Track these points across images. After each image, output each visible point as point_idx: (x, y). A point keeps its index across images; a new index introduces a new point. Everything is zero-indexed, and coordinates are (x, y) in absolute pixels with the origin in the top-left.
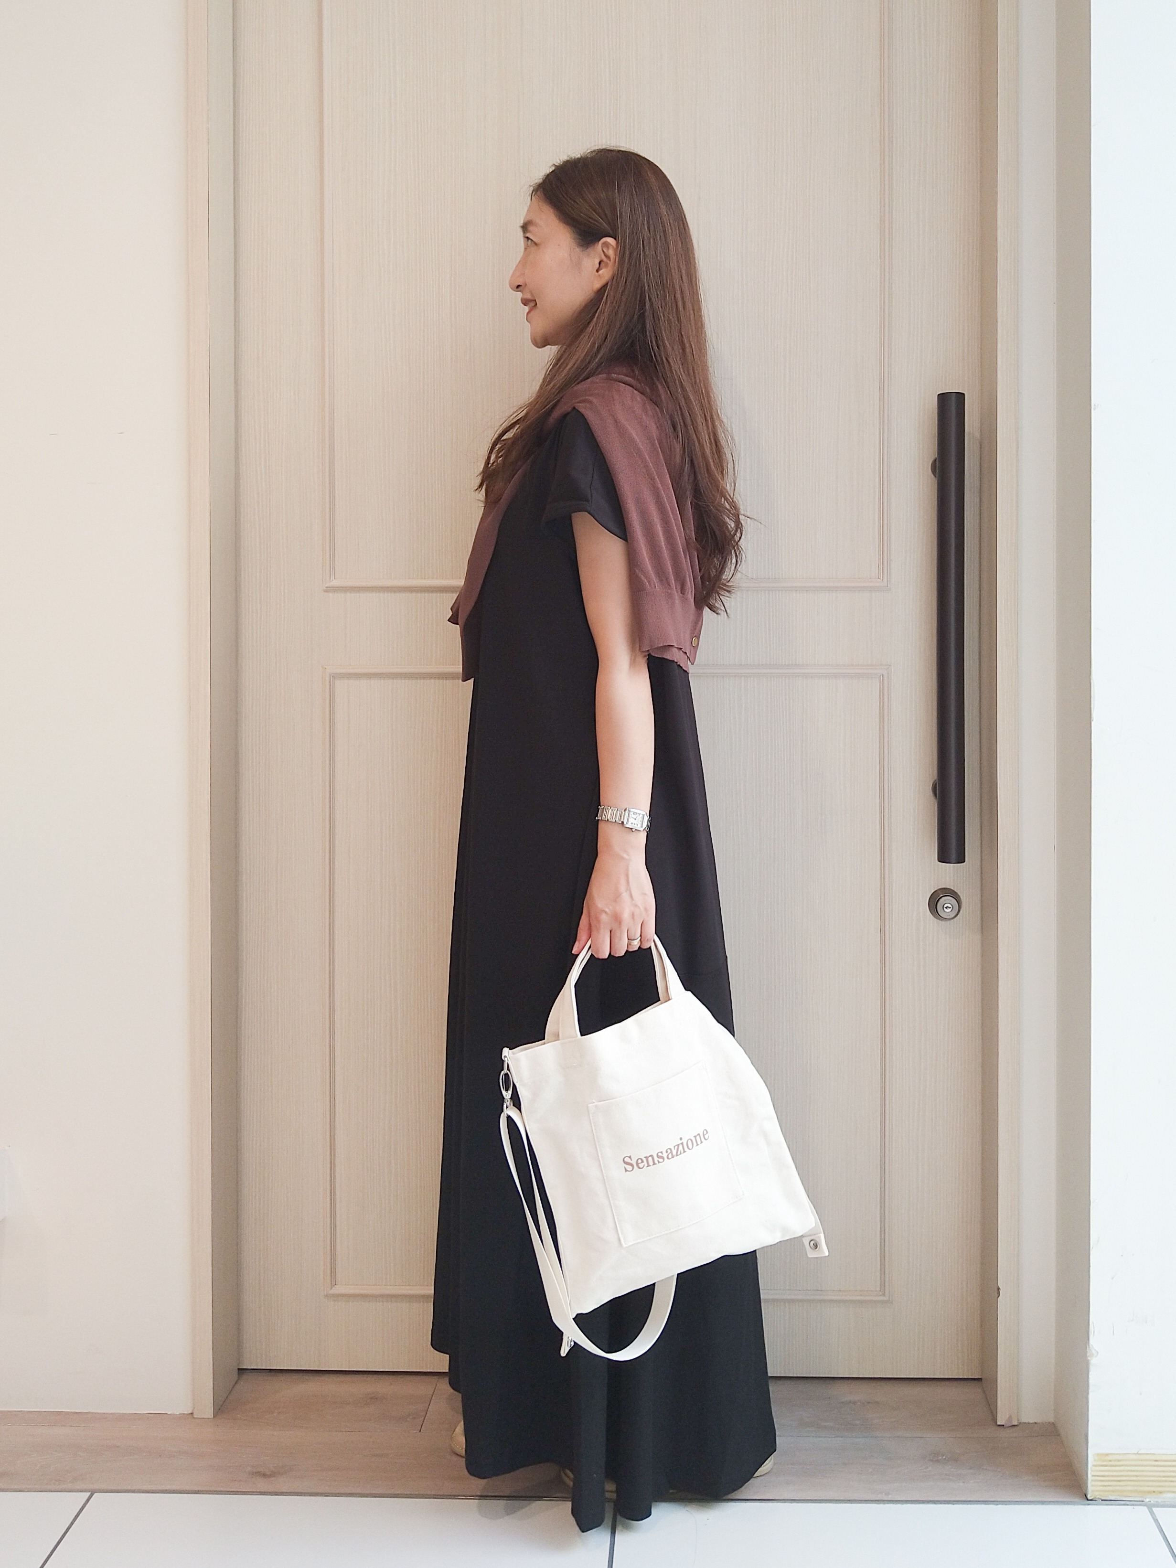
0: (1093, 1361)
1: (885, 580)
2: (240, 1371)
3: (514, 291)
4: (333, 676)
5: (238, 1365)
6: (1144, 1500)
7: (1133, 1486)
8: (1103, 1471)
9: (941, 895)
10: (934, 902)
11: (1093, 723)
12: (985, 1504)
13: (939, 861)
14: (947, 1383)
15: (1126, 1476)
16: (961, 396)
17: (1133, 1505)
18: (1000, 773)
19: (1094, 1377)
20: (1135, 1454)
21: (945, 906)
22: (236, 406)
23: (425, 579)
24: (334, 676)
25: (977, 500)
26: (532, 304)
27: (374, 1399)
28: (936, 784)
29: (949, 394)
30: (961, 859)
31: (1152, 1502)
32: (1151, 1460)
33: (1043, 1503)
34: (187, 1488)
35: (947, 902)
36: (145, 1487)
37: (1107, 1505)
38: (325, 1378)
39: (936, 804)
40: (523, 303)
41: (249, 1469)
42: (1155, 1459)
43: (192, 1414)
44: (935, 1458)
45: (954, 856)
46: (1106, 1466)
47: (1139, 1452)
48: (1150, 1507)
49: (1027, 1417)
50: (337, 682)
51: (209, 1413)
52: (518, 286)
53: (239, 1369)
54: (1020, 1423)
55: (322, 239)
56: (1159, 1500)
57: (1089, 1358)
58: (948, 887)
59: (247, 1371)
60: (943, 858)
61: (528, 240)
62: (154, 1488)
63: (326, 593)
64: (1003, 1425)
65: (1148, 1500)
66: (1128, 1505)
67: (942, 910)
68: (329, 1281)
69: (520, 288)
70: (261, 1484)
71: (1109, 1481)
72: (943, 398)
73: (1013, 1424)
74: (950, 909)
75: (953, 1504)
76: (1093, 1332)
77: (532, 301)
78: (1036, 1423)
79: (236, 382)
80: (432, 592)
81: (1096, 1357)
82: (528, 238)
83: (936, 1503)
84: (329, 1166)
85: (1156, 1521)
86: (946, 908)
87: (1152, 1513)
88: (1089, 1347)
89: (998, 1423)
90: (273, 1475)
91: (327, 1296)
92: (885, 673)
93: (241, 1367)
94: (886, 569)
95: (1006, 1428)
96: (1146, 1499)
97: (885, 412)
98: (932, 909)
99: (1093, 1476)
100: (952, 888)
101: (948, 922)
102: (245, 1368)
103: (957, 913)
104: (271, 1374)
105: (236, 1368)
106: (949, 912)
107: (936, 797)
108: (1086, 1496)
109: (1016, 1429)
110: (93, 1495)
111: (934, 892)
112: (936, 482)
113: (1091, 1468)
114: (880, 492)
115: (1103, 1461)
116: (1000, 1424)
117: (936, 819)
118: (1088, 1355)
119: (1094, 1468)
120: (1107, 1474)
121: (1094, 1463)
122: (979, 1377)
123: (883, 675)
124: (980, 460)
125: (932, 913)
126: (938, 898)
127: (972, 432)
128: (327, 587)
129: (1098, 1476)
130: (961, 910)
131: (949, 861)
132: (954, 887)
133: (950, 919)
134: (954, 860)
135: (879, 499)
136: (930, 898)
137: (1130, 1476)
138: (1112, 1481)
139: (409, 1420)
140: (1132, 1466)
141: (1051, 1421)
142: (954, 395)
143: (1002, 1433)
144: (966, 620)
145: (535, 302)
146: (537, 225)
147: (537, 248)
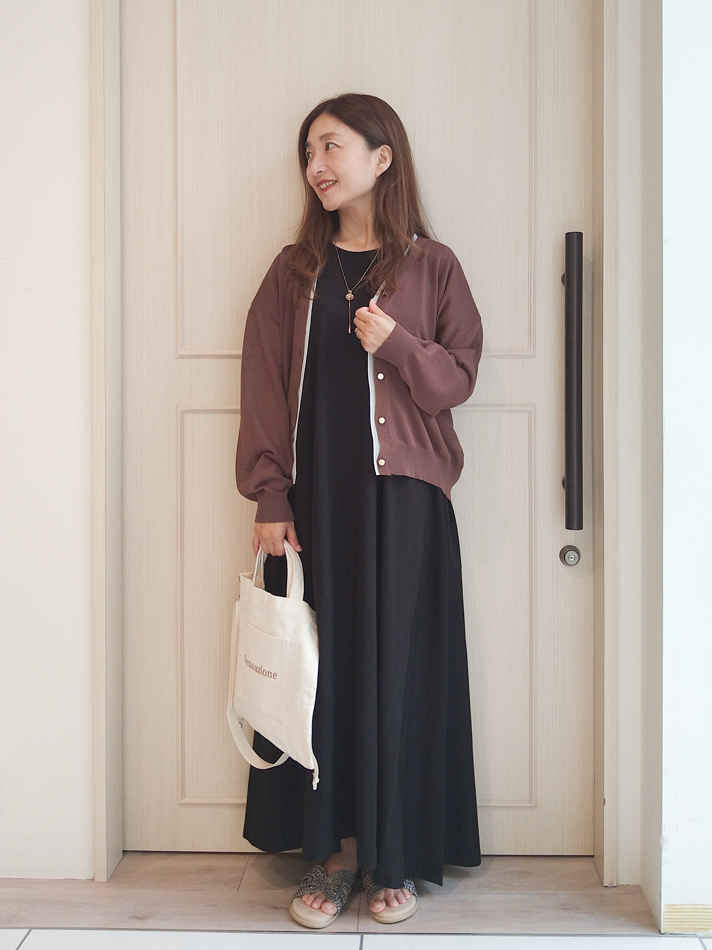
0: (664, 846)
1: (532, 352)
2: (124, 852)
5: (123, 847)
6: (697, 934)
7: (689, 925)
8: (670, 915)
9: (568, 550)
10: (563, 555)
11: (664, 441)
13: (566, 528)
14: (572, 859)
15: (685, 919)
16: (580, 235)
17: (690, 937)
18: (605, 473)
19: (665, 856)
20: (691, 905)
21: (570, 557)
24: (184, 412)
25: (590, 300)
27: (209, 869)
28: (564, 480)
29: (572, 233)
30: (580, 527)
31: (702, 935)
32: (701, 909)
33: (633, 936)
35: (571, 555)
37: (673, 937)
38: (176, 856)
39: (564, 492)
41: (130, 914)
42: (704, 908)
43: (94, 879)
44: (564, 907)
45: (575, 525)
46: (672, 912)
47: (694, 904)
48: (700, 938)
49: (624, 881)
50: (186, 415)
51: (104, 879)
54: (618, 885)
56: (706, 934)
57: (662, 844)
58: (572, 545)
59: (129, 852)
60: (569, 526)
62: (71, 926)
63: (178, 359)
64: (607, 887)
65: (699, 934)
66: (686, 937)
67: (568, 559)
68: (180, 795)
70: (137, 924)
71: (674, 922)
72: (569, 235)
73: (614, 886)
74: (574, 559)
75: (575, 936)
76: (664, 827)
78: (628, 885)
79: (122, 225)
81: (666, 843)
83: (565, 935)
84: (180, 722)
85: (704, 947)
86: (571, 558)
87: (701, 942)
88: (662, 837)
89: (604, 885)
90: (145, 918)
91: (179, 804)
92: (532, 409)
93: (125, 850)
94: (532, 344)
95: (609, 888)
96: (697, 933)
97: (533, 244)
98: (562, 559)
99: (664, 919)
100: (575, 546)
101: (572, 567)
102: (127, 850)
103: (577, 561)
104: (144, 854)
105: (122, 850)
106: (572, 561)
107: (564, 488)
108: (660, 931)
109: (615, 888)
110: (31, 931)
111: (563, 548)
112: (565, 288)
113: (663, 914)
114: (529, 296)
115: (671, 909)
116: (606, 886)
117: (565, 502)
118: (661, 842)
119: (665, 914)
120: (673, 917)
121: (665, 911)
122: (592, 855)
123: (531, 411)
124: (593, 274)
125: (561, 561)
126: (566, 552)
127: (587, 257)
128: (179, 355)
129: (667, 919)
130: (580, 560)
131: (572, 529)
132: (576, 544)
133: (573, 565)
134: (576, 528)
135: (529, 299)
136: (560, 552)
137: (689, 919)
138: (677, 922)
139: (231, 883)
140: (689, 912)
141: (638, 884)
142: (576, 234)
143: (606, 891)
144: (584, 376)
145: (336, 181)
146: (339, 134)
147: (341, 149)
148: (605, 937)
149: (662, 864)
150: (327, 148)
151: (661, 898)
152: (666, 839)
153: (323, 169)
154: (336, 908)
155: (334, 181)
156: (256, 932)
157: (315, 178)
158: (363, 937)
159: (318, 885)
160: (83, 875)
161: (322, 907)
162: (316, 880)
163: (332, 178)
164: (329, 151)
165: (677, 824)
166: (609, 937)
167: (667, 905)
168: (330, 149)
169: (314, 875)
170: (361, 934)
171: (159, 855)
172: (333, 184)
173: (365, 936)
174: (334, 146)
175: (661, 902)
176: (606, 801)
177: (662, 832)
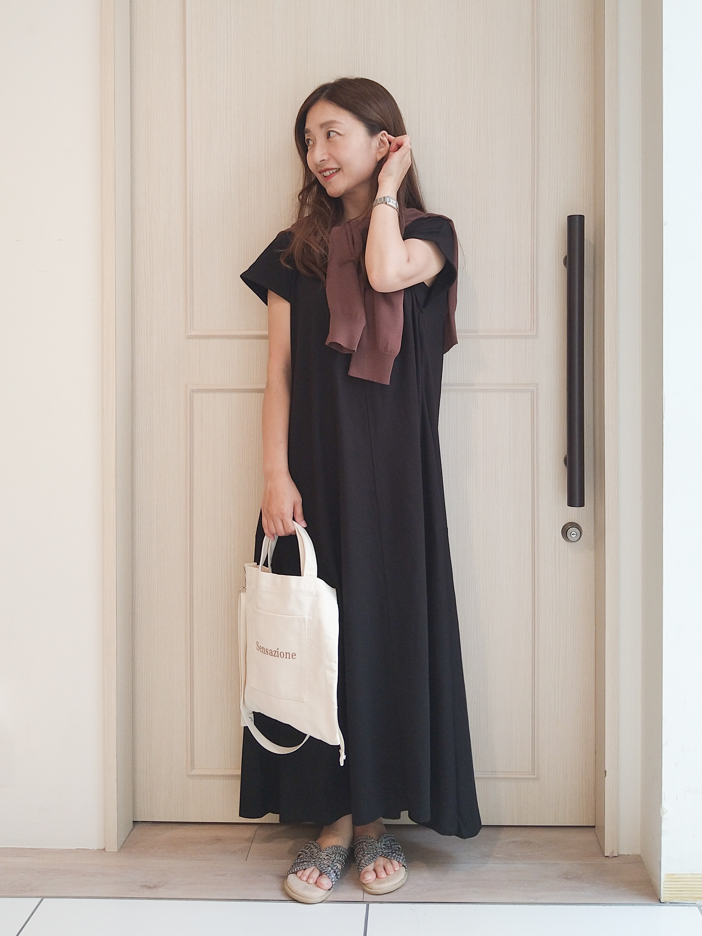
0: (664, 816)
1: (535, 331)
2: (134, 823)
4: (192, 391)
5: (134, 815)
6: (696, 903)
7: (689, 894)
8: (670, 885)
9: (570, 527)
10: (565, 532)
11: (664, 420)
13: (568, 506)
14: (573, 829)
15: (684, 888)
16: (582, 217)
17: (689, 906)
18: (606, 451)
19: (665, 827)
20: (691, 874)
21: (572, 533)
22: (131, 223)
23: (249, 330)
25: (592, 281)
27: (218, 840)
28: (566, 458)
29: (575, 216)
30: (582, 504)
31: (701, 904)
32: (700, 878)
33: (633, 904)
35: (573, 531)
37: (673, 906)
38: (186, 827)
39: (566, 470)
41: (141, 883)
43: (104, 849)
44: (566, 876)
45: (577, 502)
46: (672, 881)
47: (693, 873)
49: (624, 851)
50: (195, 395)
51: (115, 849)
54: (619, 855)
55: (185, 119)
57: (662, 815)
58: (574, 522)
59: (139, 823)
60: (571, 503)
62: (81, 895)
63: (188, 340)
64: (608, 856)
65: (698, 903)
66: (686, 906)
67: (570, 536)
68: (189, 768)
70: (148, 893)
71: (674, 891)
72: (571, 219)
73: (615, 855)
74: (575, 535)
75: (578, 905)
76: (664, 799)
78: (629, 855)
79: (132, 209)
80: (254, 338)
81: (666, 814)
83: (567, 904)
84: (189, 695)
86: (573, 534)
88: (662, 808)
89: (605, 855)
90: (155, 887)
91: (188, 776)
92: (535, 389)
93: (135, 820)
94: (535, 325)
95: (610, 858)
97: (535, 227)
98: (563, 535)
99: (664, 888)
100: (576, 522)
101: (574, 543)
102: (137, 820)
103: (579, 538)
104: (154, 824)
105: (133, 820)
106: (574, 537)
107: (566, 465)
108: (660, 900)
109: (616, 858)
110: (43, 899)
111: (565, 525)
112: (567, 271)
113: (663, 883)
114: (531, 277)
115: (671, 878)
116: (606, 855)
117: (567, 479)
118: (661, 813)
119: (665, 883)
120: (672, 886)
121: (665, 880)
122: (594, 825)
123: (533, 390)
124: (594, 257)
125: (563, 537)
126: (568, 528)
127: (588, 240)
128: (188, 336)
129: (667, 888)
130: (582, 537)
131: (574, 506)
132: (577, 521)
133: (575, 541)
134: (577, 505)
135: (531, 281)
136: (562, 529)
137: (687, 888)
138: (676, 891)
139: (239, 853)
140: (688, 881)
141: (638, 852)
142: (577, 217)
143: (608, 861)
144: (585, 357)
145: (339, 169)
146: (340, 123)
147: (342, 137)
148: (606, 906)
149: (662, 835)
150: (328, 135)
151: (661, 867)
152: (666, 810)
153: (325, 157)
154: (331, 883)
155: (337, 168)
156: (264, 901)
157: (317, 166)
158: (369, 906)
159: (312, 860)
160: (94, 845)
161: (317, 882)
162: (310, 855)
163: (335, 166)
164: (330, 139)
165: (677, 795)
166: (610, 906)
167: (667, 874)
168: (332, 137)
169: (307, 851)
170: (367, 903)
171: (169, 826)
172: (336, 171)
173: (370, 904)
174: (335, 133)
175: (661, 871)
176: (607, 773)
177: (661, 803)
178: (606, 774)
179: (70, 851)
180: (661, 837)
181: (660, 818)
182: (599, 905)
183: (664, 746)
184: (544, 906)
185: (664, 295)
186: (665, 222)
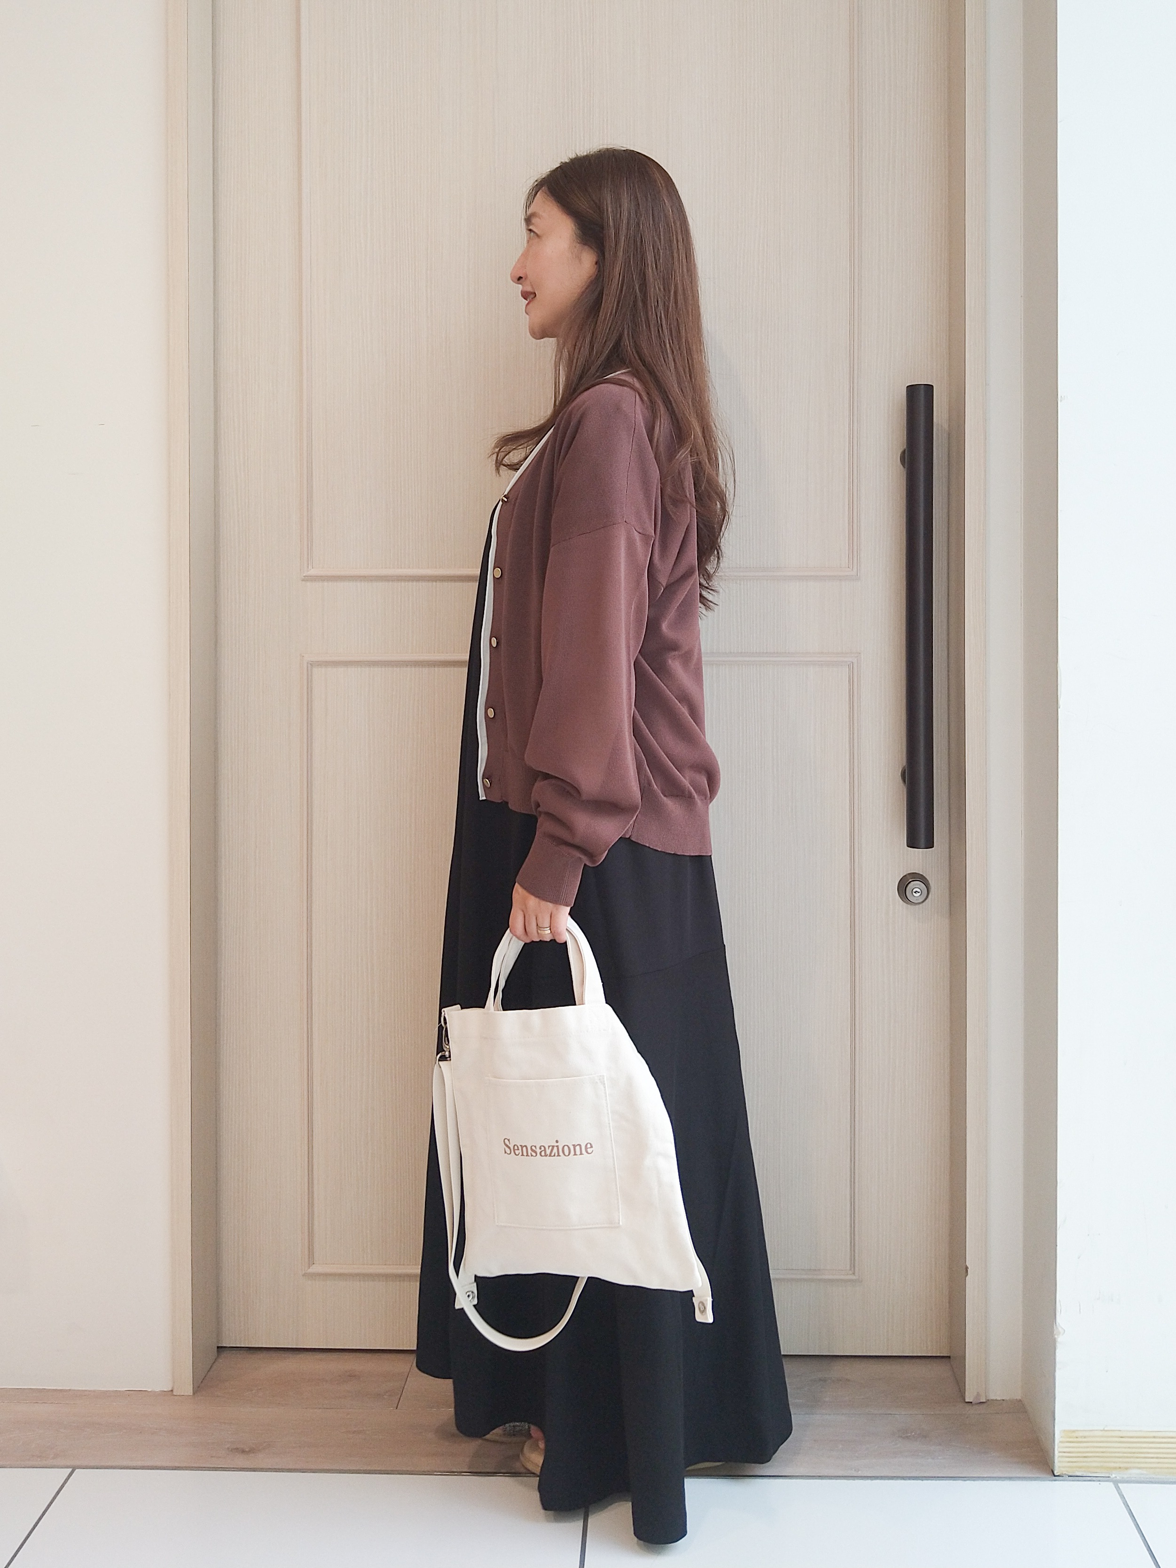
0: (1060, 1339)
1: (855, 570)
2: (219, 1349)
3: (515, 283)
4: (310, 664)
5: (218, 1342)
6: (1110, 1476)
7: (1101, 1462)
8: (1070, 1447)
9: (911, 880)
10: (903, 888)
11: (1059, 710)
12: (954, 1480)
13: (908, 846)
14: (918, 1360)
15: (1092, 1452)
16: (929, 388)
17: (1099, 1481)
18: (968, 760)
19: (1061, 1355)
20: (1101, 1431)
21: (914, 890)
22: (215, 398)
23: (401, 568)
24: (312, 664)
25: (945, 490)
26: (532, 296)
27: (352, 1376)
28: (905, 770)
29: (917, 387)
30: (930, 845)
31: (1118, 1478)
32: (1116, 1437)
33: (1010, 1478)
34: (165, 1464)
35: (916, 886)
36: (125, 1463)
37: (1073, 1481)
38: (302, 1355)
39: (905, 790)
40: (522, 295)
41: (228, 1446)
42: (1121, 1435)
43: (172, 1391)
44: (905, 1434)
45: (922, 841)
46: (1073, 1442)
47: (1106, 1429)
48: (1116, 1483)
49: (996, 1393)
50: (317, 672)
51: (189, 1390)
52: (520, 278)
53: (218, 1347)
54: (988, 1400)
55: (300, 234)
56: (1125, 1476)
57: (1056, 1337)
58: (917, 872)
59: (227, 1349)
60: (912, 843)
61: (531, 233)
62: (134, 1464)
63: (304, 582)
64: (971, 1402)
65: (1114, 1476)
66: (1094, 1481)
67: (911, 895)
68: (307, 1260)
69: (521, 281)
70: (241, 1461)
71: (1075, 1457)
72: (912, 390)
73: (982, 1401)
74: (919, 894)
75: (922, 1480)
76: (1059, 1311)
77: (531, 293)
78: (1003, 1400)
79: (216, 375)
80: (409, 581)
81: (1063, 1334)
82: (530, 230)
83: (905, 1478)
84: (306, 1148)
85: (1122, 1497)
86: (915, 892)
87: (1118, 1488)
88: (1056, 1326)
89: (967, 1401)
90: (252, 1451)
91: (305, 1275)
92: (855, 660)
93: (220, 1345)
94: (855, 559)
95: (974, 1405)
96: (1112, 1475)
97: (855, 403)
98: (901, 895)
99: (1059, 1452)
100: (921, 873)
101: (917, 906)
102: (225, 1345)
103: (925, 896)
104: (250, 1352)
105: (216, 1345)
106: (918, 897)
107: (905, 782)
108: (1053, 1472)
109: (984, 1406)
110: (75, 1471)
111: (903, 877)
112: (905, 473)
113: (1058, 1444)
114: (849, 482)
115: (1070, 1437)
117: (905, 804)
118: (1055, 1333)
119: (1061, 1444)
120: (1073, 1450)
121: (1061, 1440)
122: (949, 1355)
123: (852, 663)
124: (949, 451)
125: (901, 898)
126: (907, 883)
127: (940, 423)
128: (304, 576)
129: (1064, 1452)
130: (930, 896)
131: (917, 847)
132: (923, 872)
133: (919, 903)
134: (923, 846)
135: (849, 489)
136: (899, 883)
137: (1097, 1452)
138: (1079, 1457)
139: (385, 1397)
140: (1097, 1442)
141: (1019, 1398)
142: (923, 386)
143: (970, 1410)
144: (935, 608)
147: (539, 239)
148: (968, 1481)
149: (1057, 1368)
151: (1054, 1419)
152: (1062, 1329)
160: (156, 1384)
165: (1079, 1306)
166: (974, 1480)
167: (1064, 1431)
171: (275, 1354)
175: (1054, 1425)
176: (969, 1270)
177: (1055, 1317)
178: (967, 1272)
179: (117, 1394)
180: (1055, 1371)
181: (1054, 1342)
182: (956, 1479)
183: (1059, 1227)
184: (869, 1482)
185: (1059, 511)
186: (1061, 397)
